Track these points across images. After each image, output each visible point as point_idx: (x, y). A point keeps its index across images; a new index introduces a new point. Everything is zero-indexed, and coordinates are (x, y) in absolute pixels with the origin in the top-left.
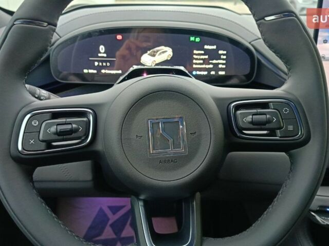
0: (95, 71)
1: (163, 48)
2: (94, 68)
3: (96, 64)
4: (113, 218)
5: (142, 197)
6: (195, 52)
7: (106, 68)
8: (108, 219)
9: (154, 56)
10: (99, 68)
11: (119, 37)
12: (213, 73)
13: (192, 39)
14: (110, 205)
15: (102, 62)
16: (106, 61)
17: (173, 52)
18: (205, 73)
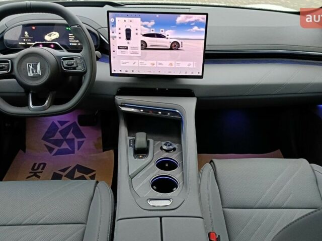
0: (24, 44)
1: (54, 33)
2: (23, 42)
3: (24, 40)
4: (61, 128)
5: (31, 92)
6: (70, 34)
7: (29, 42)
8: (58, 128)
9: (50, 36)
10: (25, 42)
11: (34, 28)
12: (79, 44)
13: (67, 28)
14: (59, 120)
15: (27, 39)
16: (29, 39)
17: (59, 34)
18: (76, 44)
